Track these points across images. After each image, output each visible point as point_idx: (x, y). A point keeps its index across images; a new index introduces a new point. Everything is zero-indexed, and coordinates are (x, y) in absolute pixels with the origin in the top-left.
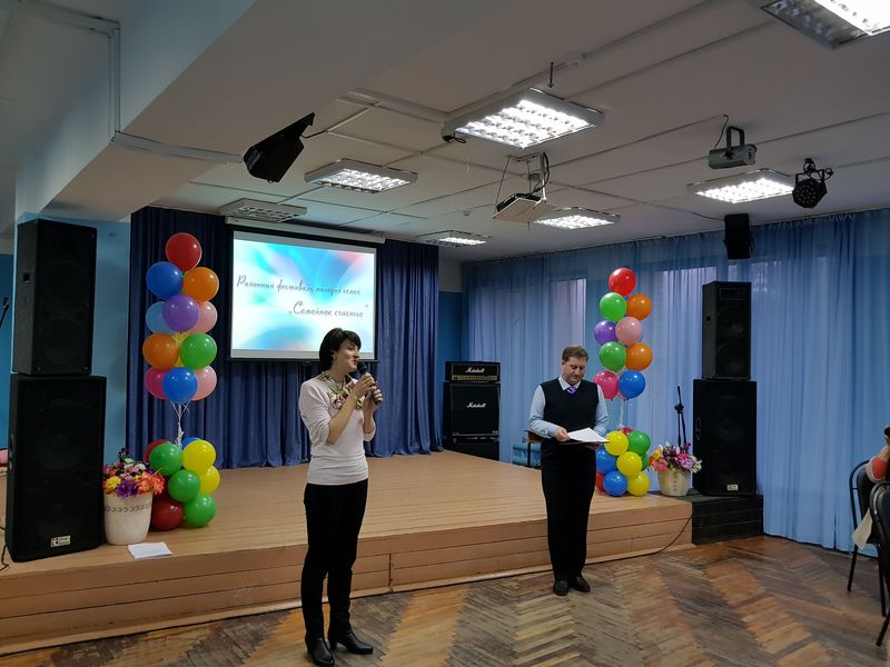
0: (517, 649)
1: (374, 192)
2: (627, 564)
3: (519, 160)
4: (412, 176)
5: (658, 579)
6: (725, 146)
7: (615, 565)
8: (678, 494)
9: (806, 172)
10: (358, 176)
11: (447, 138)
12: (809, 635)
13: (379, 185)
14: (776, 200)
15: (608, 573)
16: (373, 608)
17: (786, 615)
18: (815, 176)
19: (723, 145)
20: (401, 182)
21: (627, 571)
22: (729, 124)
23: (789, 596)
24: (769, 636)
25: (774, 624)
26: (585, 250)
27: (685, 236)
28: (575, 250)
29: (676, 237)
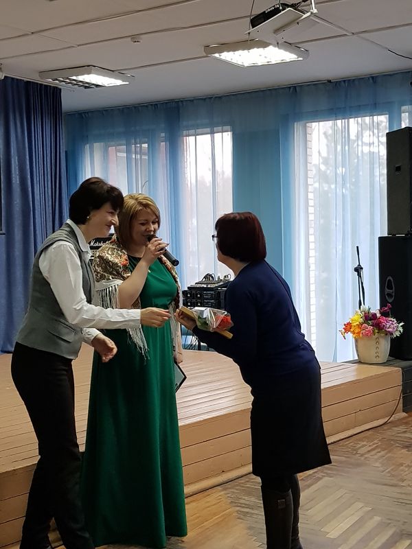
8: (380, 360)
26: (232, 97)
27: (354, 80)
28: (220, 98)
29: (344, 81)
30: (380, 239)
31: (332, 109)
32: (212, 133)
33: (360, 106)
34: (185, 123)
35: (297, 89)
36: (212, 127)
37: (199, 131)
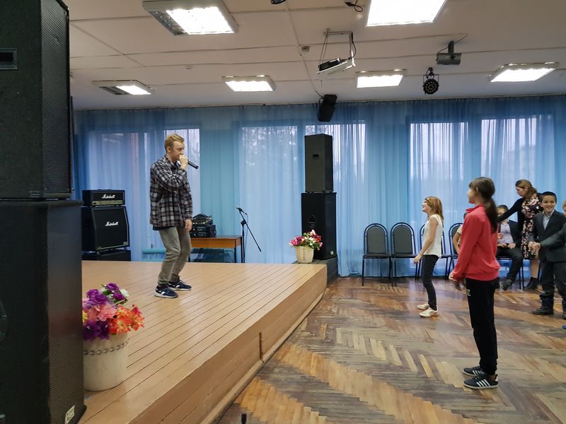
9: (429, 75)
30: (302, 194)
34: (168, 122)
35: (245, 107)
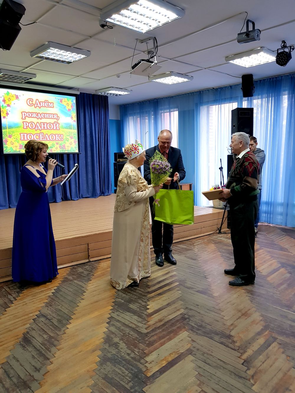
0: (150, 284)
1: (69, 63)
2: (199, 239)
3: (142, 41)
4: (87, 53)
5: (213, 245)
6: (246, 31)
7: (194, 240)
8: (220, 208)
9: (282, 48)
10: (58, 53)
11: (103, 26)
12: (280, 265)
13: (71, 59)
14: (267, 65)
15: (191, 245)
16: (80, 270)
17: (270, 257)
18: (287, 50)
19: (245, 30)
20: (83, 56)
21: (200, 243)
22: (248, 18)
23: (270, 248)
24: (263, 267)
25: (265, 262)
26: (177, 96)
27: (223, 87)
28: (173, 97)
29: (219, 88)
31: (215, 100)
32: (170, 112)
33: (225, 99)
34: (160, 108)
36: (170, 109)
37: (165, 111)
